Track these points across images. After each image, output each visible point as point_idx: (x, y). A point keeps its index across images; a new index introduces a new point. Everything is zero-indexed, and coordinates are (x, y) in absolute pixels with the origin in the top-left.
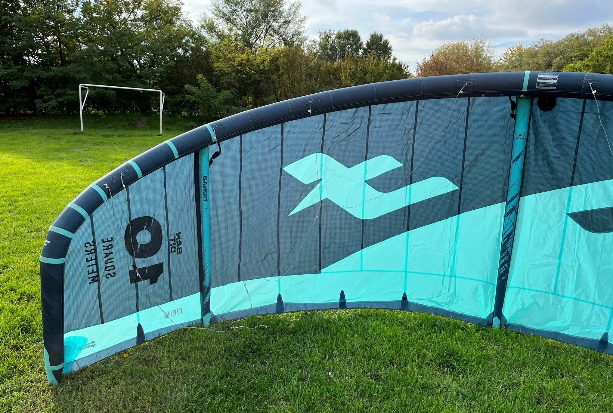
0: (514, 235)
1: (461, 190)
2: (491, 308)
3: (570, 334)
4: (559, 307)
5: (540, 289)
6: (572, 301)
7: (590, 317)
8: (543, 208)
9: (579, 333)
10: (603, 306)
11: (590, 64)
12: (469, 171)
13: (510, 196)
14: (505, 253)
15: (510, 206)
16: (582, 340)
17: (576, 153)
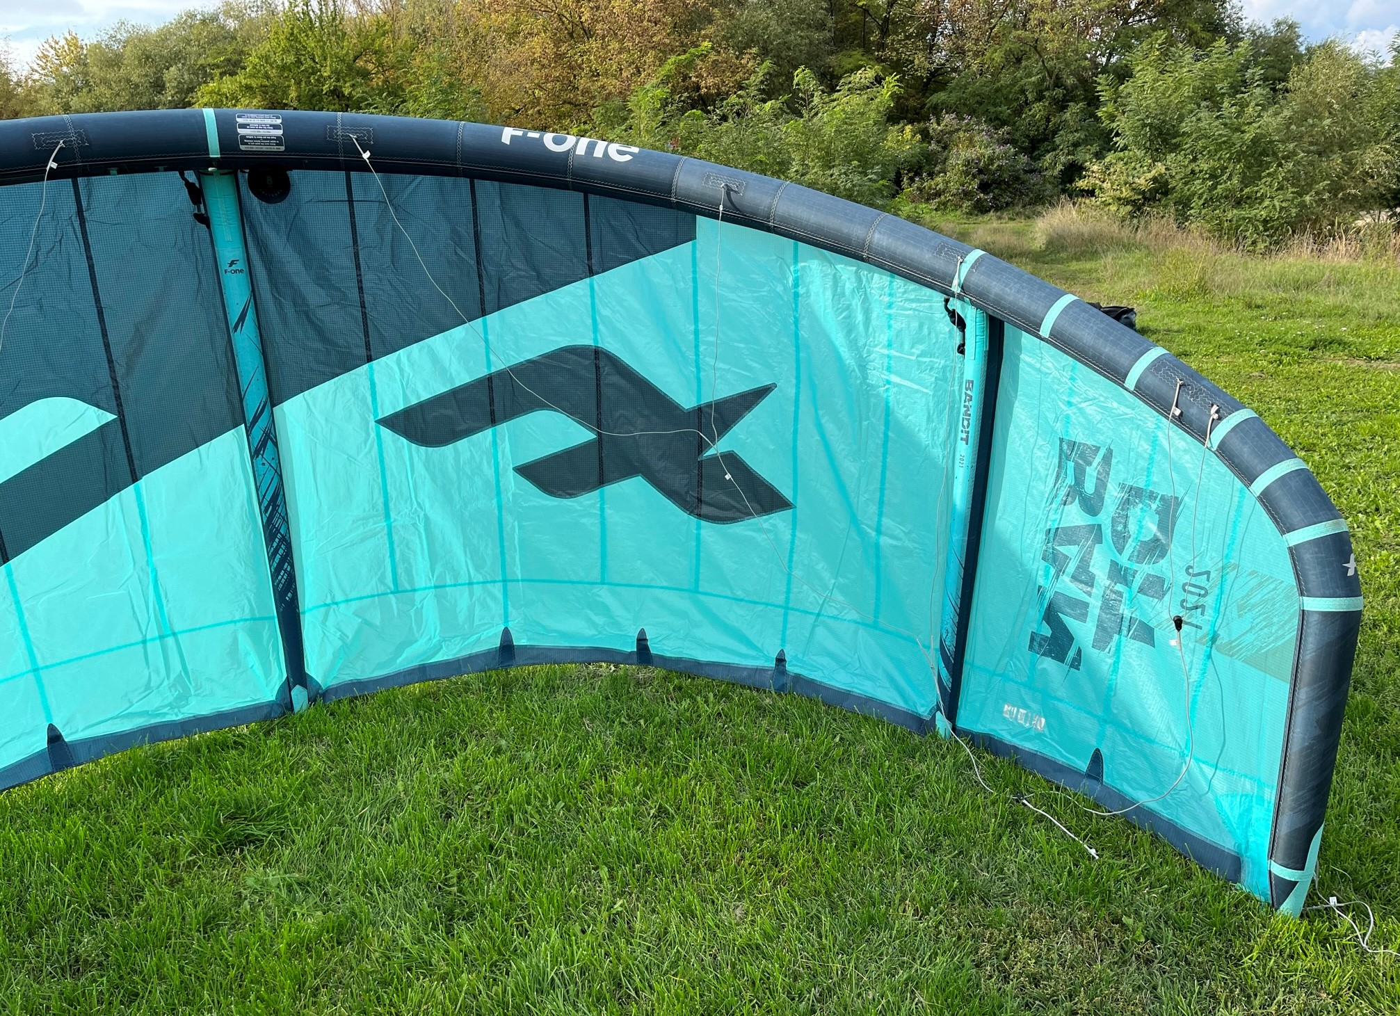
0: (284, 495)
1: (122, 420)
2: (279, 673)
3: (445, 658)
4: (412, 612)
5: (367, 592)
6: (431, 592)
7: (471, 610)
8: (327, 420)
9: (460, 650)
10: (488, 582)
11: (254, 83)
12: (130, 368)
13: (251, 409)
14: (277, 540)
15: (258, 432)
16: (470, 659)
17: (361, 289)
